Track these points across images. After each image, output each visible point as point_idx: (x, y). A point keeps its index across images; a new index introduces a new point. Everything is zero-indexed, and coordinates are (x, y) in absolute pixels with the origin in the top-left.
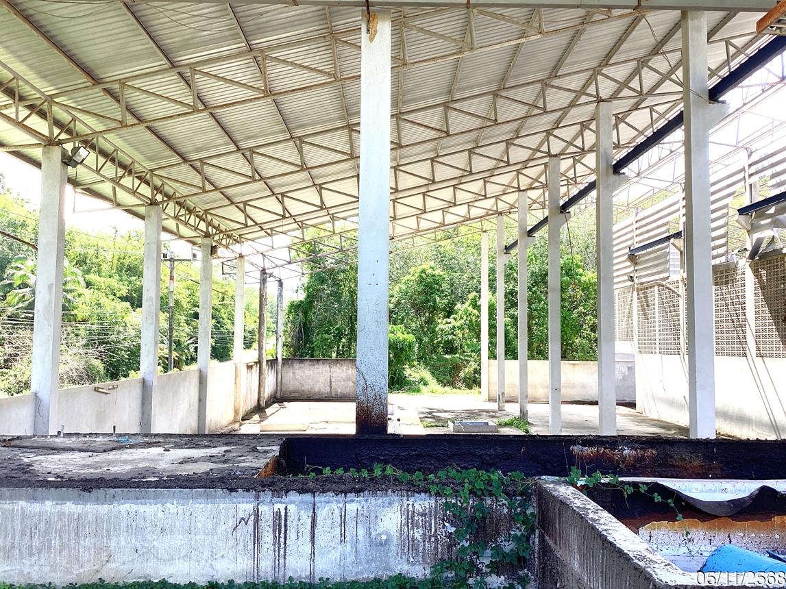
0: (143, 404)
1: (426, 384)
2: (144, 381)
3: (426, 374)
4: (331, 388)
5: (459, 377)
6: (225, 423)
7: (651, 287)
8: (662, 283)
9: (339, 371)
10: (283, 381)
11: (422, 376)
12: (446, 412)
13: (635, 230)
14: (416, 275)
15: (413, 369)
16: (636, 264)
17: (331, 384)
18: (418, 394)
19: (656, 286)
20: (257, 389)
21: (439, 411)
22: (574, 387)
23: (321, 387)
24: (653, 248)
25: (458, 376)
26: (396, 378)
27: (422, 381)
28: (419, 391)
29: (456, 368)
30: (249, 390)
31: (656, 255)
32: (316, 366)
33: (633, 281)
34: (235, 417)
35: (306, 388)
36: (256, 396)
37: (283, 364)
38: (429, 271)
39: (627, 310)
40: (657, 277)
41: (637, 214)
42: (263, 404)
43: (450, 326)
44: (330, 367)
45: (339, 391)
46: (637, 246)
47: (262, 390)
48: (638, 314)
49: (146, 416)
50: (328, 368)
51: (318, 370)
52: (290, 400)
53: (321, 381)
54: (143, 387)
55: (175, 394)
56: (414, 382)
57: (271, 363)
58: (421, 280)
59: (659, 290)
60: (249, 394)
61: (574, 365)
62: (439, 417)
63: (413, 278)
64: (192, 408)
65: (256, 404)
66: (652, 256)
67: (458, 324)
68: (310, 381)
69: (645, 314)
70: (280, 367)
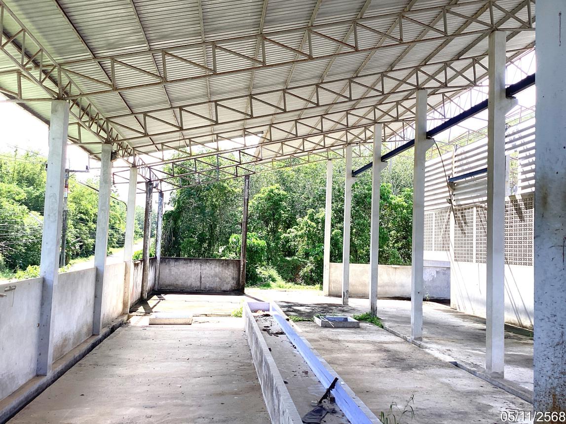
0: (42, 304)
1: (274, 280)
2: (44, 281)
3: (274, 272)
4: (201, 283)
5: (299, 275)
6: (115, 315)
7: (469, 209)
8: (481, 205)
9: (208, 268)
10: (160, 276)
11: (270, 273)
12: (301, 305)
13: (454, 162)
14: (266, 194)
15: (263, 267)
16: (454, 190)
17: (201, 279)
18: (269, 289)
19: (475, 208)
20: (141, 284)
21: (295, 305)
22: (395, 285)
23: (193, 281)
24: (473, 177)
25: (297, 274)
26: (249, 275)
27: (270, 278)
28: (268, 286)
29: (296, 268)
30: (135, 285)
31: (475, 182)
32: (189, 264)
33: (451, 203)
34: (123, 309)
35: (180, 282)
36: (140, 290)
37: (161, 262)
38: (276, 191)
39: (444, 226)
40: (476, 200)
41: (456, 150)
42: (145, 296)
43: (293, 235)
44: (201, 265)
45: (208, 285)
46: (455, 176)
47: (145, 284)
48: (455, 230)
49: (45, 317)
50: (199, 266)
51: (190, 268)
52: (166, 293)
53: (192, 276)
54: (43, 286)
55: (74, 292)
56: (265, 278)
57: (152, 261)
58: (269, 198)
59: (477, 211)
60: (135, 288)
61: (396, 268)
62: (298, 310)
63: (263, 196)
64: (89, 304)
65: (140, 297)
66: (472, 183)
67: (300, 233)
68: (184, 276)
69: (462, 230)
70: (158, 264)
